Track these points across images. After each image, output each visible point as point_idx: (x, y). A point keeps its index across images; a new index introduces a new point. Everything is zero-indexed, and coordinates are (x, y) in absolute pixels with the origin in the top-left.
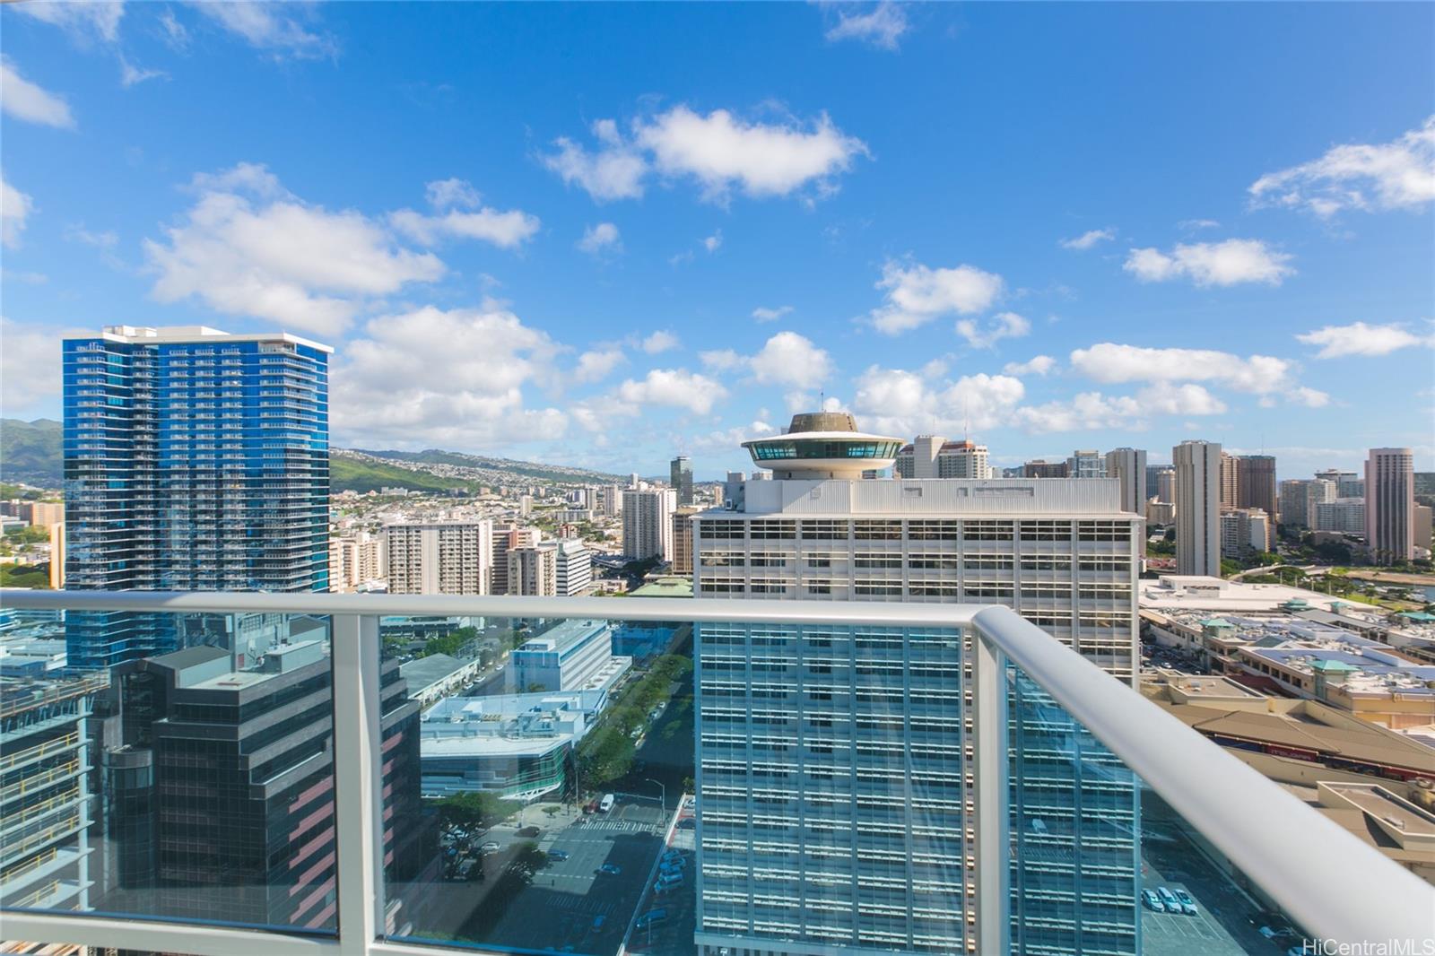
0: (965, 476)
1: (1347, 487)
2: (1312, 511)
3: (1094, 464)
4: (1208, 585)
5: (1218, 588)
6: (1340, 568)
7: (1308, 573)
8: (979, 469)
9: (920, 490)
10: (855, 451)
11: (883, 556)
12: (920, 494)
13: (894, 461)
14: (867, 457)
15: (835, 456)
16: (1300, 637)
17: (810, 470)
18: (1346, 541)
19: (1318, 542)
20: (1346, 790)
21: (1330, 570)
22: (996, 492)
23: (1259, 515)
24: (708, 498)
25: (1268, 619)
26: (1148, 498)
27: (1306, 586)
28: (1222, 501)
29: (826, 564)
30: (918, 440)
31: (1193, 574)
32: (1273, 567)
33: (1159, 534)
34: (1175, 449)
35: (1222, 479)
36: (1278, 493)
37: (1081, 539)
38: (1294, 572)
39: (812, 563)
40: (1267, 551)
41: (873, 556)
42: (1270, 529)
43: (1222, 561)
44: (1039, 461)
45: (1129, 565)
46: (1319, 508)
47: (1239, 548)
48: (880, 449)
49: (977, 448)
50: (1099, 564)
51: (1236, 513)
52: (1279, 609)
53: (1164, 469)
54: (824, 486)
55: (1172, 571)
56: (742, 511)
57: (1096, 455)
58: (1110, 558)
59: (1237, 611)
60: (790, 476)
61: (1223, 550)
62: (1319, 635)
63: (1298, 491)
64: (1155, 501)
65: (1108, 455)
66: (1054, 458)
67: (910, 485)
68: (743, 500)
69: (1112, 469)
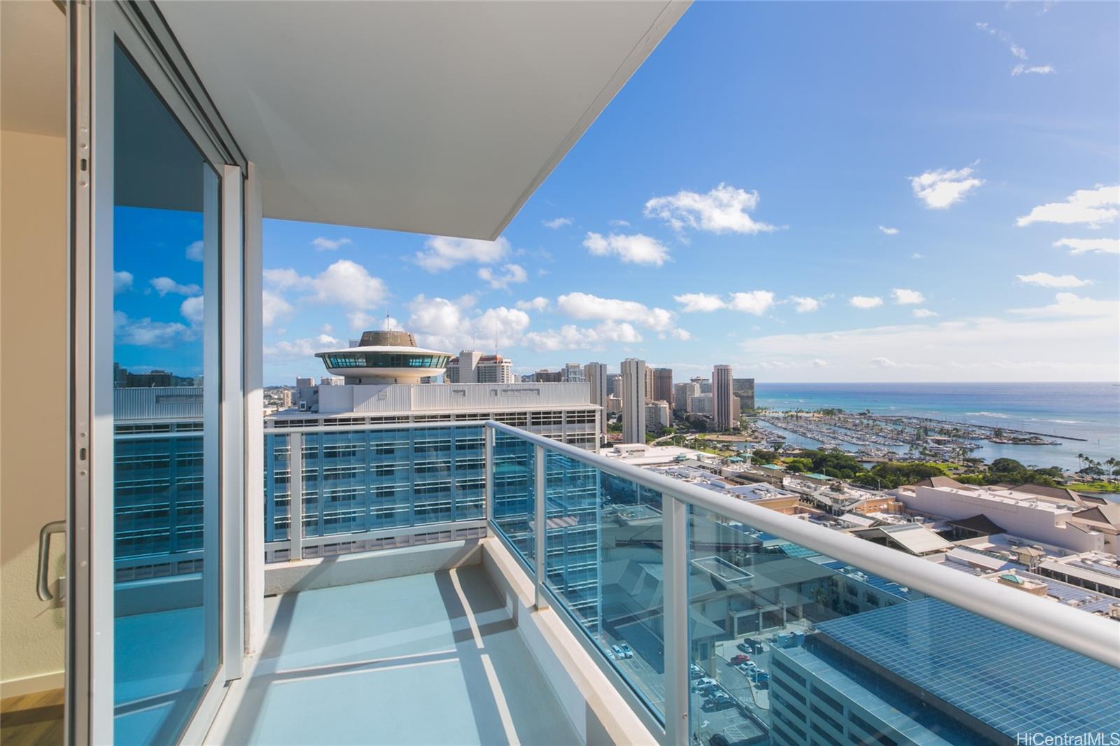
0: (496, 381)
1: (705, 388)
2: (689, 401)
3: (577, 373)
4: (639, 449)
5: (644, 451)
6: (701, 434)
7: (687, 438)
8: (505, 376)
9: (464, 391)
10: (417, 362)
11: (436, 442)
12: (464, 395)
13: (445, 370)
14: (424, 367)
15: (398, 365)
16: (683, 476)
17: (377, 376)
18: (704, 418)
19: (692, 419)
20: (703, 563)
21: (697, 436)
22: (516, 393)
23: (664, 405)
24: (277, 401)
25: (668, 467)
26: (608, 395)
27: (686, 446)
28: (646, 396)
29: (391, 451)
30: (462, 354)
31: (632, 443)
32: (671, 436)
33: (614, 418)
34: (622, 363)
35: (646, 382)
36: (673, 391)
37: (568, 423)
38: (681, 438)
39: (379, 452)
40: (668, 426)
41: (429, 443)
42: (670, 413)
43: (646, 433)
44: (545, 371)
45: (595, 438)
46: (692, 400)
47: (655, 425)
48: (435, 360)
49: (504, 361)
50: (578, 439)
51: (653, 404)
52: (674, 460)
53: (616, 376)
54: (389, 390)
55: (620, 441)
56: (316, 412)
57: (578, 366)
58: (584, 435)
59: (654, 464)
60: (360, 381)
61: (647, 426)
62: (692, 474)
63: (683, 389)
64: (612, 397)
65: (585, 367)
66: (554, 369)
67: (456, 388)
68: (317, 402)
69: (587, 376)
